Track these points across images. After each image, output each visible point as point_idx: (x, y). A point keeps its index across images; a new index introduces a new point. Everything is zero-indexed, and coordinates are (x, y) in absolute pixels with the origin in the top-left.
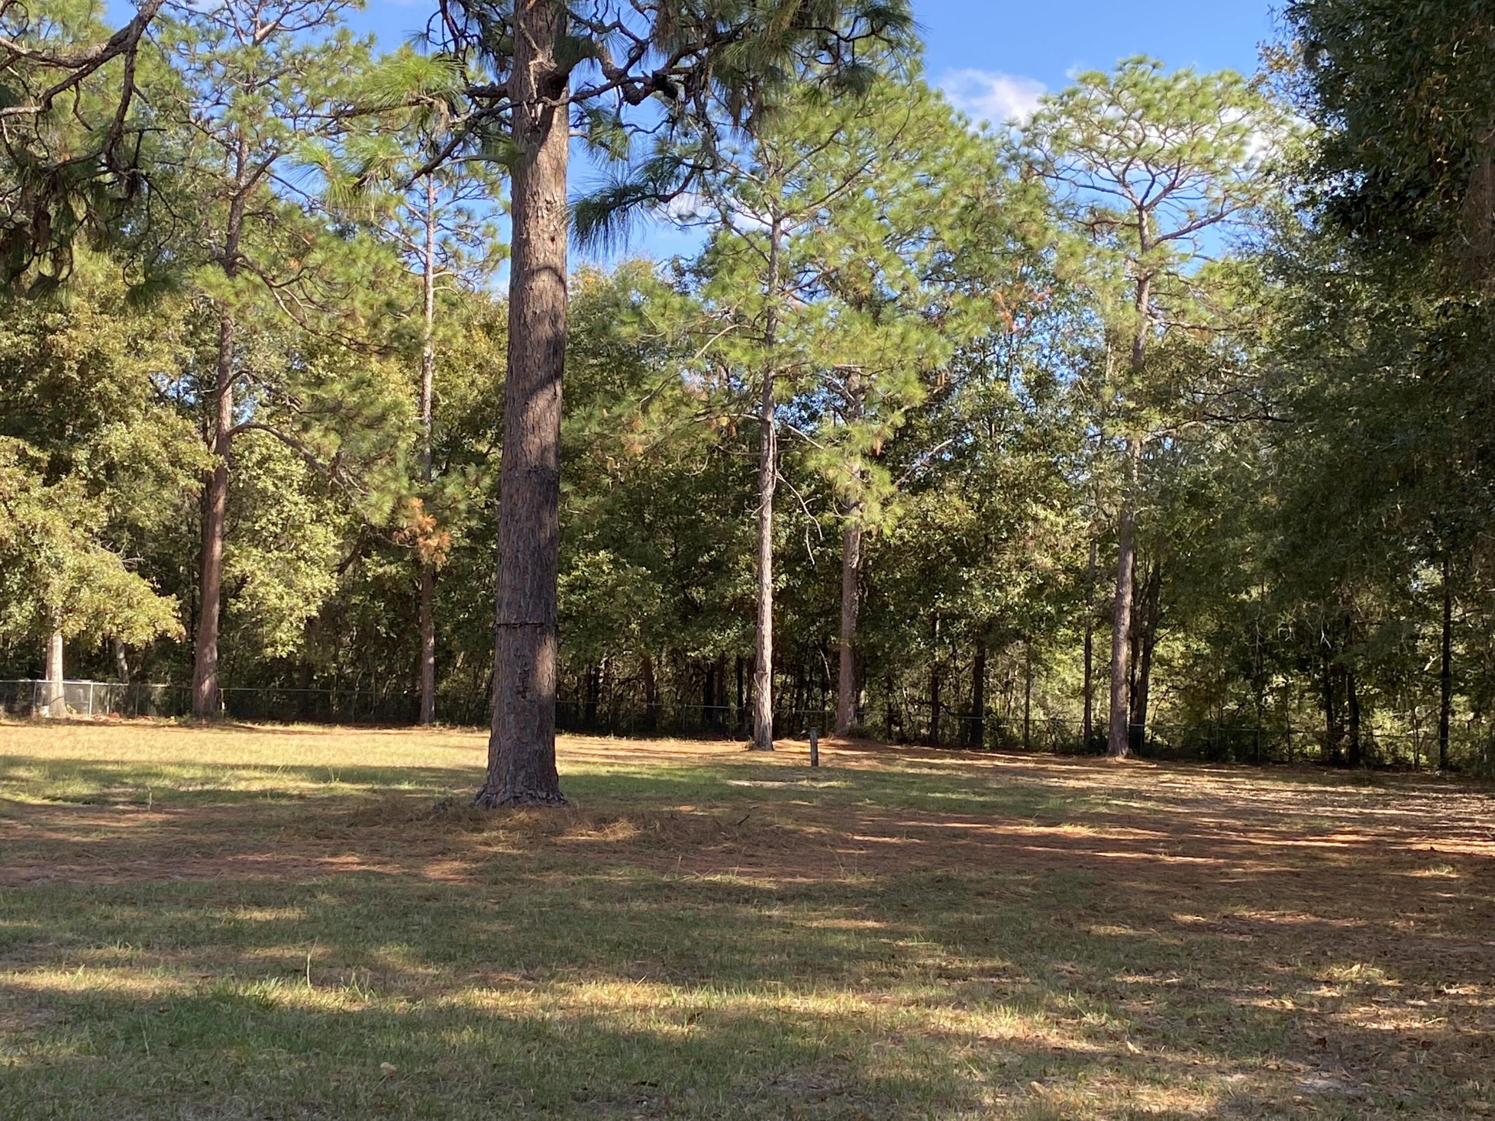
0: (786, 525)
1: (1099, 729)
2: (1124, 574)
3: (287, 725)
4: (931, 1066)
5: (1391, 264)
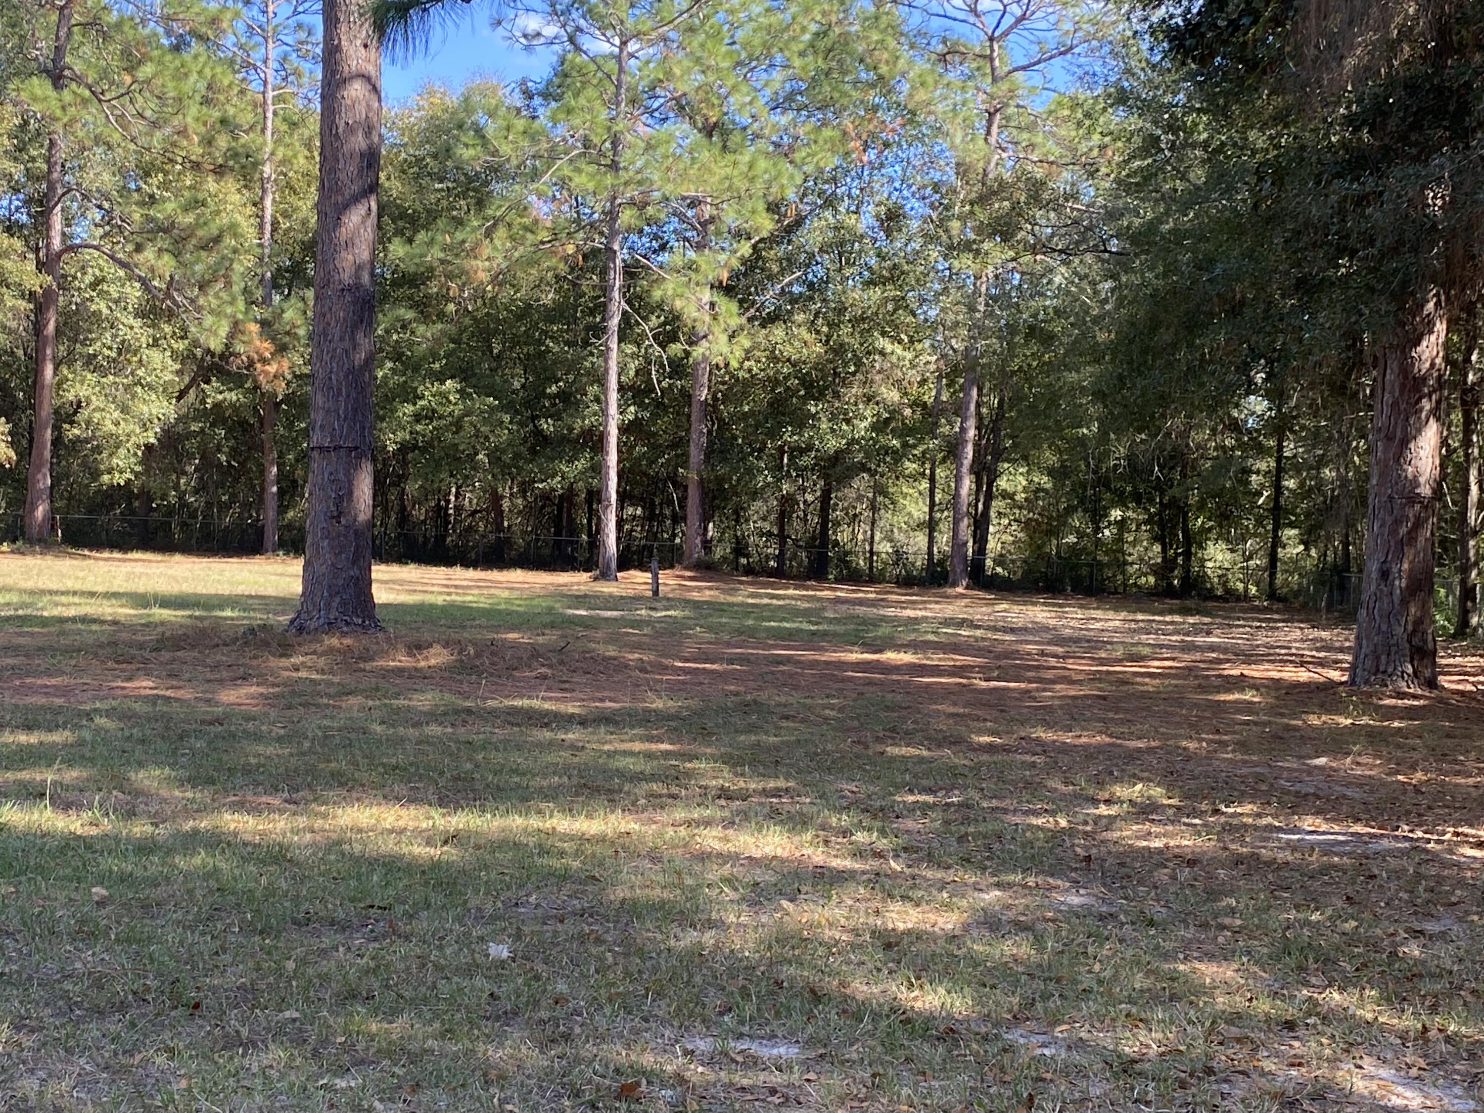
0: (634, 356)
1: (941, 562)
2: (968, 409)
3: (126, 552)
4: (681, 886)
5: (1225, 94)
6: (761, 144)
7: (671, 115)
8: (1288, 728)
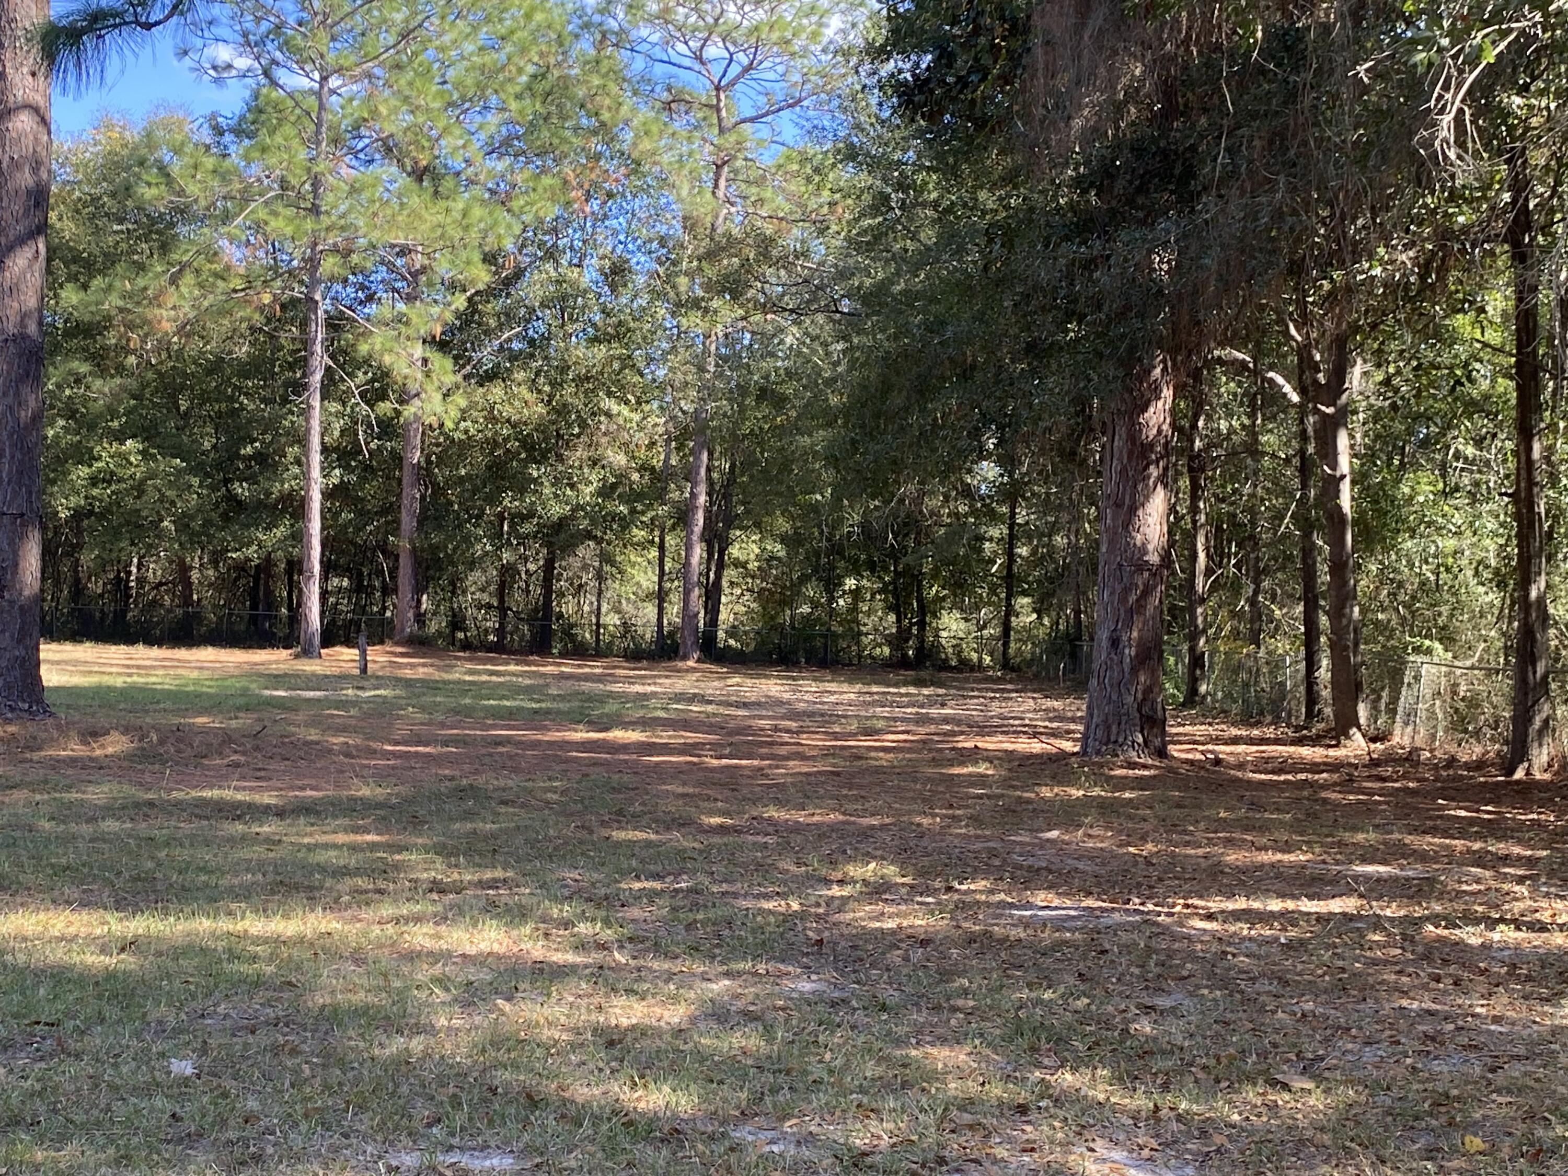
0: (338, 415)
1: (671, 634)
2: (698, 473)
4: (387, 989)
5: (954, 152)
6: (476, 191)
7: (377, 156)
8: (1020, 800)
